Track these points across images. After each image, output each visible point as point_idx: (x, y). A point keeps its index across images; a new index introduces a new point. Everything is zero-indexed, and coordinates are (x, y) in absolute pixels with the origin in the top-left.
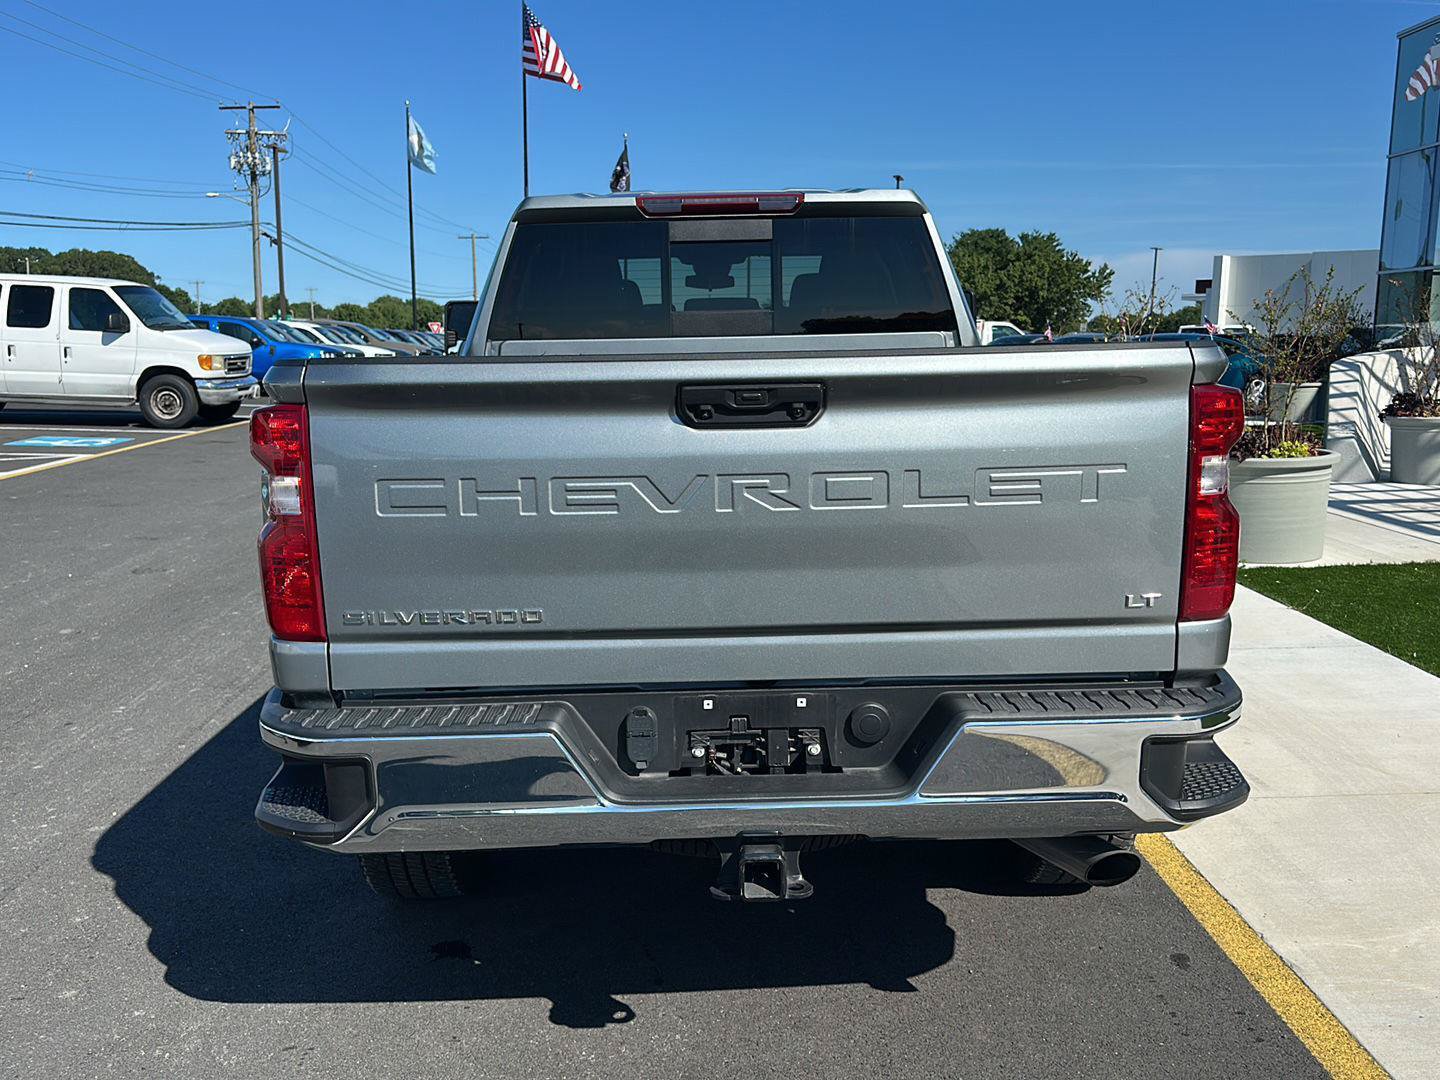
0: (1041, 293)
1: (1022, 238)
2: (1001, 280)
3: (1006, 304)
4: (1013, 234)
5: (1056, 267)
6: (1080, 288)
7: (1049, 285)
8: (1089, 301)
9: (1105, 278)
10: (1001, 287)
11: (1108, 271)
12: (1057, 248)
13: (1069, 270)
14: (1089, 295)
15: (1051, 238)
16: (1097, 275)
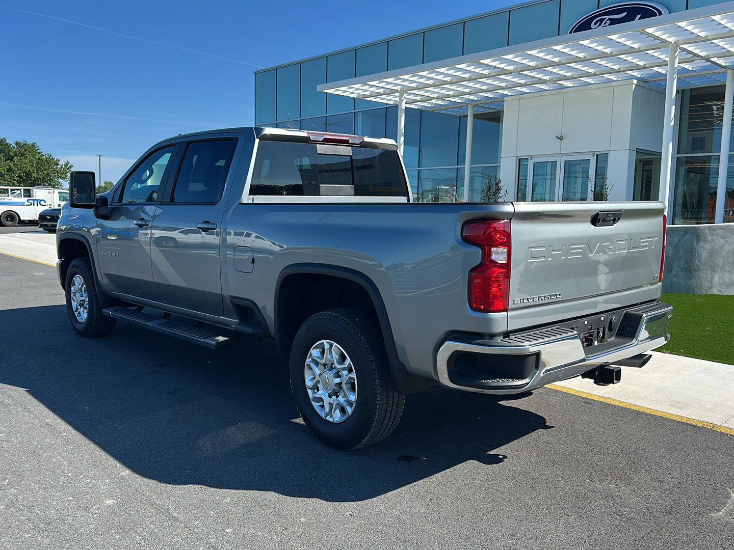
0: (33, 175)
1: (16, 144)
2: (10, 166)
3: (14, 180)
4: (11, 141)
5: (40, 161)
6: (55, 173)
7: (37, 171)
8: (60, 180)
9: (68, 169)
10: (9, 170)
11: (69, 165)
12: (38, 151)
13: (48, 163)
14: (60, 177)
15: (33, 145)
16: (63, 167)
